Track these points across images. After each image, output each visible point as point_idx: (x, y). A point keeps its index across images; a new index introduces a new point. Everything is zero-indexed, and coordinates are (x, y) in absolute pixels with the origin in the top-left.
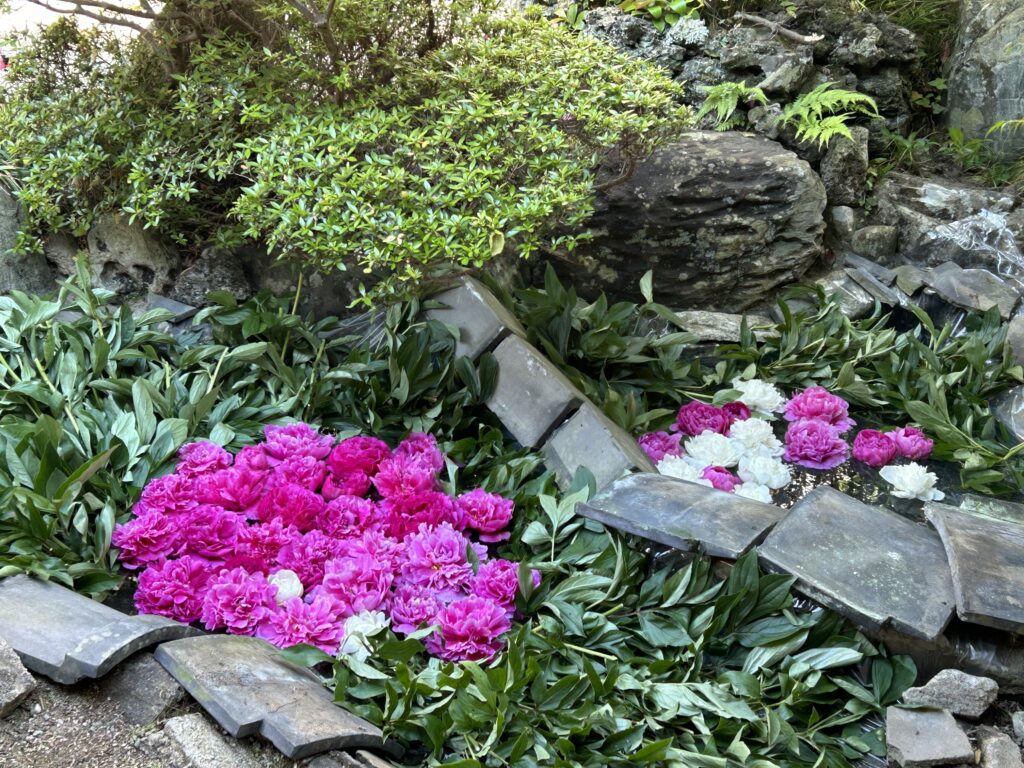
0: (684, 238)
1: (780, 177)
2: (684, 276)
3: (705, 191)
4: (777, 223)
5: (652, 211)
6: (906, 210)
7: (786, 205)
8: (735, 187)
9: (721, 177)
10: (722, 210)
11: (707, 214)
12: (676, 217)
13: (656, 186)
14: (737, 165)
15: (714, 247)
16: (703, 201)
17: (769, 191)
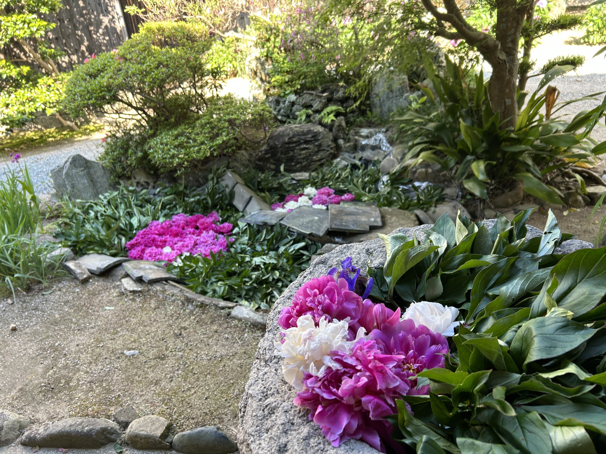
0: (291, 153)
1: (315, 133)
2: (293, 164)
3: (295, 139)
4: (317, 146)
5: (281, 147)
6: (357, 137)
7: (318, 140)
8: (303, 137)
9: (299, 135)
10: (301, 144)
11: (296, 146)
12: (288, 148)
13: (281, 140)
14: (303, 131)
15: (300, 155)
16: (295, 142)
17: (313, 137)
